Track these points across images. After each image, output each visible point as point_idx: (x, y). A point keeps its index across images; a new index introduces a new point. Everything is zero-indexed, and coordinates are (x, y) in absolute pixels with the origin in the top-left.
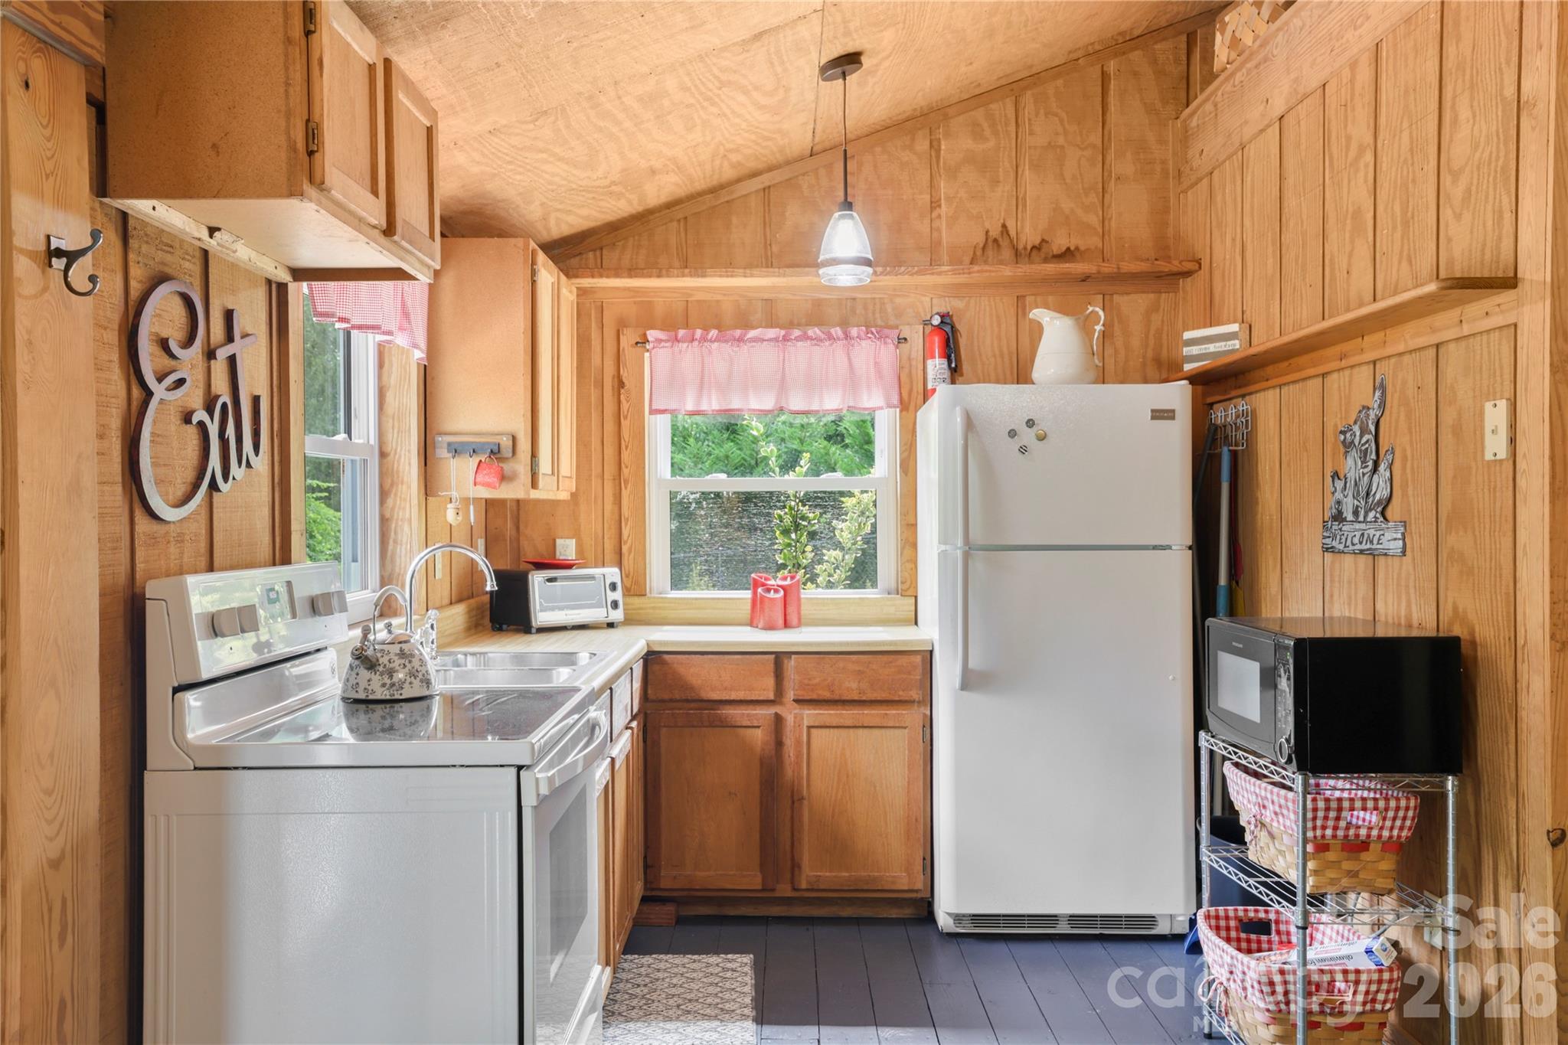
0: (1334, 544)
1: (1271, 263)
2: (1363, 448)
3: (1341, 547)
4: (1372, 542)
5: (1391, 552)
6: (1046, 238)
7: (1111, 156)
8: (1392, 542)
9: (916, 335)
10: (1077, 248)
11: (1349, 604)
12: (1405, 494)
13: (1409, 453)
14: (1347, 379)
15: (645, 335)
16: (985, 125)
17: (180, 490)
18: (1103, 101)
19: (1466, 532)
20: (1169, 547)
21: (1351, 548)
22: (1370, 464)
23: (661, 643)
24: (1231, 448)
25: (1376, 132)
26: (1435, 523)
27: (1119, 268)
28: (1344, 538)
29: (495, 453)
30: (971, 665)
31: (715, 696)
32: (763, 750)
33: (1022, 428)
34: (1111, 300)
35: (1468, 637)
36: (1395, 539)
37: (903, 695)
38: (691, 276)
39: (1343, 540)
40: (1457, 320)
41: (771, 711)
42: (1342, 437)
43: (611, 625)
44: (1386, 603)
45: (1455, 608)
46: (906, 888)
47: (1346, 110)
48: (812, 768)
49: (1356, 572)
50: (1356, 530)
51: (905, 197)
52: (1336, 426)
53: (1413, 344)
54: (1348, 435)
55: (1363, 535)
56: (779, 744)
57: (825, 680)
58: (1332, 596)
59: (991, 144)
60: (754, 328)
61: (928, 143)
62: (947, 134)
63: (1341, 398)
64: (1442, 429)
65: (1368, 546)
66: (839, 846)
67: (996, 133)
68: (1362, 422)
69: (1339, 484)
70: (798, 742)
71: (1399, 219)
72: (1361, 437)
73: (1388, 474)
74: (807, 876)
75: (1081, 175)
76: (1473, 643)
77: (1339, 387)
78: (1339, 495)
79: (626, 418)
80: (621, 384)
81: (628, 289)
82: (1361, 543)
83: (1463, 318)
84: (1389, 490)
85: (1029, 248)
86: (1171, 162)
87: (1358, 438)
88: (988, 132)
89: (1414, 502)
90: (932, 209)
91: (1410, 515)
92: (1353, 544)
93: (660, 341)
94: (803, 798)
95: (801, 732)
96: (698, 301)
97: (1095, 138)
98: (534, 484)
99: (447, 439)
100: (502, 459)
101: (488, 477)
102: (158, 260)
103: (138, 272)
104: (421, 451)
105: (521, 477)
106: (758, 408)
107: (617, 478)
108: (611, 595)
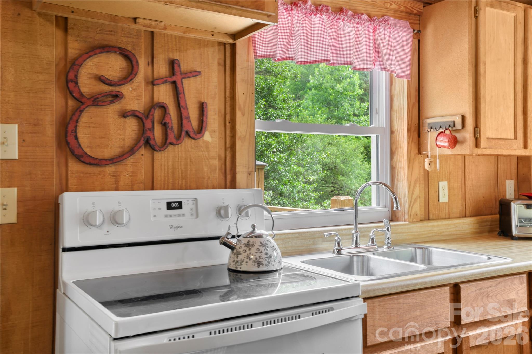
29: (452, 127)
98: (477, 144)
99: (429, 121)
100: (457, 131)
101: (443, 142)
102: (98, 38)
103: (77, 45)
104: (413, 129)
105: (468, 141)
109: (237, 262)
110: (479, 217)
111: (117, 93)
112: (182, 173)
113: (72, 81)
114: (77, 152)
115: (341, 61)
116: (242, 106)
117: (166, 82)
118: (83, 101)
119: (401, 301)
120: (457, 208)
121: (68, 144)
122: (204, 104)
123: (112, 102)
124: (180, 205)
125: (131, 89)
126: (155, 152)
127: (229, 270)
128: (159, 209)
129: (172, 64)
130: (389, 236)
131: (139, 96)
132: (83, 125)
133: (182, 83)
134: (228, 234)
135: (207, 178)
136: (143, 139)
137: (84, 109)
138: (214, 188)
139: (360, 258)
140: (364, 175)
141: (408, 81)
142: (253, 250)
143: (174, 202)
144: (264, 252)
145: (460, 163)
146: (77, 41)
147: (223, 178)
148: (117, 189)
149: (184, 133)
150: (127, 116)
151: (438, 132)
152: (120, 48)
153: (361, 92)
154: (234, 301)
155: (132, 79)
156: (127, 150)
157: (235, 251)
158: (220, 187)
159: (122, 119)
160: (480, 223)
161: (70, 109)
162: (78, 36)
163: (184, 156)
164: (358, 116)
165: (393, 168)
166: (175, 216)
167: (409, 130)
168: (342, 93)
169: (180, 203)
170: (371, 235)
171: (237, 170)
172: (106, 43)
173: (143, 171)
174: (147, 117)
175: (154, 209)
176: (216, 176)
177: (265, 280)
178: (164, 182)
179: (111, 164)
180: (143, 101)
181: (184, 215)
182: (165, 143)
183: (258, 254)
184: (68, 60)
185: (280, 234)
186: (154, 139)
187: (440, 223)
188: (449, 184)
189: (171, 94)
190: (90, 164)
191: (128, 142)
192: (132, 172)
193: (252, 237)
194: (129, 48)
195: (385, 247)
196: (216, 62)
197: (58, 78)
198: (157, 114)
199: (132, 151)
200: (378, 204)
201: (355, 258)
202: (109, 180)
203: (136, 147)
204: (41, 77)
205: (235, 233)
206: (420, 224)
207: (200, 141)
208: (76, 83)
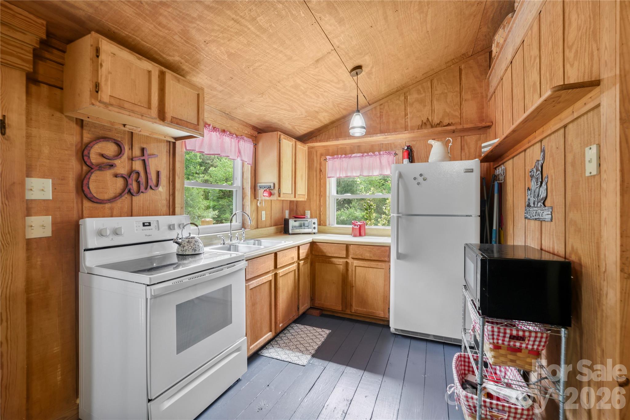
0: (528, 216)
1: (510, 115)
2: (537, 177)
3: (529, 217)
4: (539, 215)
5: (546, 220)
6: (441, 121)
7: (463, 93)
8: (547, 215)
9: (400, 152)
10: (452, 123)
11: (533, 240)
12: (552, 195)
13: (554, 177)
14: (532, 151)
15: (326, 158)
16: (421, 90)
18: (460, 77)
19: (577, 211)
20: (471, 216)
21: (533, 217)
22: (539, 183)
23: (316, 239)
24: (498, 182)
25: (540, 49)
26: (564, 207)
27: (463, 127)
28: (530, 213)
29: (270, 188)
30: (399, 251)
31: (330, 255)
32: (342, 271)
33: (418, 177)
34: (464, 138)
35: (578, 261)
36: (548, 214)
37: (382, 259)
38: (335, 140)
39: (530, 215)
40: (571, 112)
41: (345, 260)
42: (530, 174)
43: (314, 233)
44: (545, 242)
45: (573, 247)
46: (383, 317)
47: (530, 47)
48: (356, 278)
49: (535, 228)
50: (534, 210)
51: (397, 114)
52: (529, 170)
53: (553, 129)
54: (532, 172)
55: (536, 212)
56: (347, 270)
57: (360, 253)
58: (527, 236)
59: (423, 95)
60: (354, 153)
61: (404, 97)
62: (410, 94)
63: (530, 159)
64: (567, 165)
65: (538, 217)
66: (363, 302)
67: (425, 92)
68: (537, 166)
69: (529, 192)
70: (352, 270)
71: (548, 79)
72: (536, 172)
73: (545, 187)
74: (354, 309)
75: (453, 100)
76: (580, 265)
77: (530, 155)
78: (529, 197)
79: (322, 179)
80: (321, 171)
81: (323, 146)
82: (536, 216)
83: (574, 110)
84: (546, 194)
85: (436, 124)
86: (484, 93)
87: (535, 173)
88: (422, 92)
89: (556, 199)
90: (405, 116)
91: (554, 204)
92: (533, 216)
93: (330, 159)
94: (353, 286)
95: (353, 267)
96: (341, 148)
97: (458, 89)
98: (279, 196)
99: (259, 185)
100: (272, 190)
101: (266, 194)
102: (101, 133)
103: (89, 136)
104: (253, 188)
105: (276, 194)
106: (355, 175)
107: (320, 195)
108: (314, 226)
109: (184, 250)
110: (277, 226)
111: (113, 164)
112: (148, 208)
113: (86, 156)
114: (89, 196)
115: (224, 155)
116: (179, 174)
117: (139, 159)
118: (92, 167)
119: (258, 260)
120: (268, 223)
121: (83, 191)
122: (160, 172)
123: (109, 169)
124: (150, 224)
125: (120, 162)
126: (133, 196)
127: (177, 255)
128: (139, 226)
129: (143, 150)
130: (244, 235)
131: (124, 166)
132: (92, 181)
133: (148, 160)
134: (177, 237)
135: (160, 210)
136: (127, 189)
137: (93, 172)
138: (164, 215)
139: (234, 246)
140: (203, 207)
141: (251, 166)
142: (192, 244)
143: (146, 223)
144: (197, 245)
145: (270, 203)
146: (89, 133)
147: (168, 210)
148: (112, 216)
149: (149, 187)
150: (118, 177)
151: (264, 190)
152: (114, 140)
153: (200, 161)
154: (181, 269)
155: (121, 157)
156: (118, 195)
157: (182, 245)
158: (166, 215)
159: (115, 178)
160: (277, 229)
161: (84, 171)
162: (90, 131)
163: (148, 198)
164: (198, 174)
165: (243, 205)
166: (147, 230)
167: (251, 188)
168: (189, 160)
169: (150, 223)
170: (237, 235)
171: (176, 206)
172: (106, 136)
173: (126, 207)
174: (129, 177)
175: (136, 227)
176: (165, 209)
177: (197, 257)
178: (138, 211)
179: (109, 202)
180: (127, 169)
181: (152, 229)
182: (139, 191)
183: (194, 246)
184: (83, 144)
185: (202, 237)
186: (133, 190)
187: (262, 229)
188: (266, 212)
189: (142, 166)
190: (97, 203)
191: (118, 191)
192: (121, 207)
193: (189, 238)
194: (119, 140)
195: (242, 241)
196: (165, 151)
197: (77, 153)
198: (134, 176)
199: (120, 195)
200: (236, 222)
201: (232, 246)
202: (108, 211)
203: (123, 194)
204: (66, 152)
205: (181, 237)
206: (255, 230)
207: (157, 191)
208: (89, 157)
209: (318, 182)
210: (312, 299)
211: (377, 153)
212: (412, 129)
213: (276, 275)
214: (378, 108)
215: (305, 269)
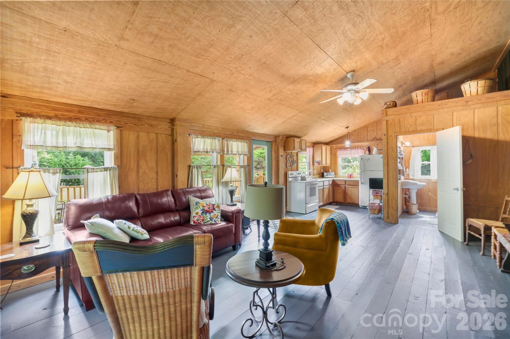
9: (365, 148)
15: (337, 150)
16: (373, 126)
17: (289, 166)
23: (334, 179)
29: (318, 162)
30: (362, 182)
31: (339, 184)
33: (367, 159)
37: (357, 185)
41: (345, 186)
46: (357, 203)
48: (348, 191)
51: (364, 135)
56: (345, 189)
57: (350, 183)
59: (374, 128)
60: (348, 149)
61: (367, 129)
62: (369, 128)
66: (351, 199)
74: (348, 201)
79: (336, 158)
80: (335, 155)
81: (336, 146)
85: (378, 139)
90: (367, 136)
93: (339, 151)
94: (347, 194)
95: (347, 188)
96: (343, 147)
98: (322, 165)
99: (315, 161)
106: (348, 156)
107: (335, 164)
108: (333, 175)
110: (320, 175)
120: (317, 174)
145: (318, 167)
176: (296, 170)
188: (317, 170)
209: (334, 159)
210: (333, 199)
211: (357, 149)
212: (370, 141)
213: (324, 187)
214: (357, 132)
215: (331, 188)
